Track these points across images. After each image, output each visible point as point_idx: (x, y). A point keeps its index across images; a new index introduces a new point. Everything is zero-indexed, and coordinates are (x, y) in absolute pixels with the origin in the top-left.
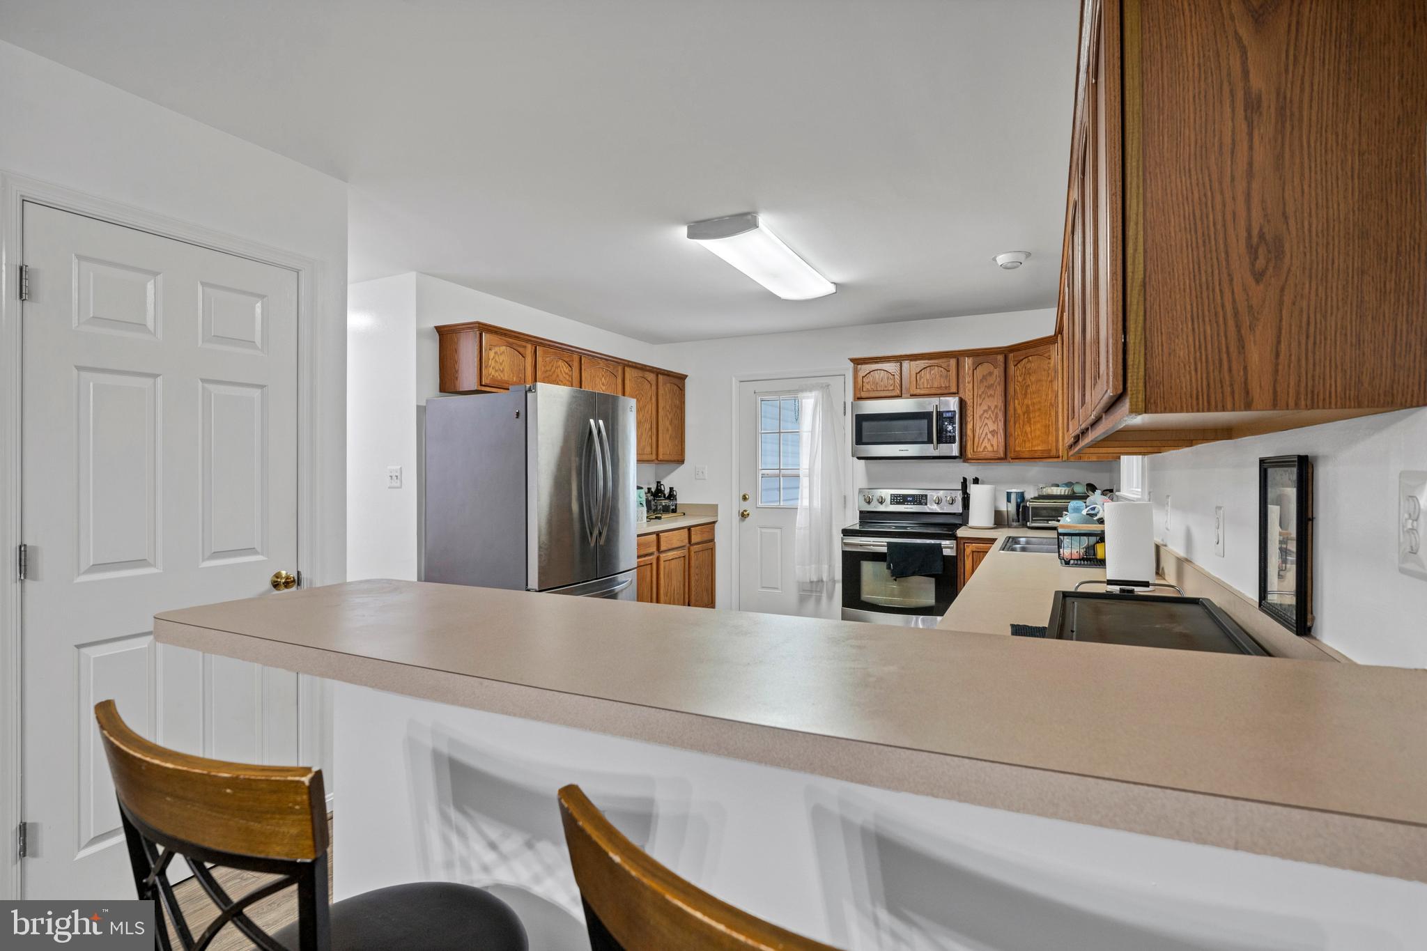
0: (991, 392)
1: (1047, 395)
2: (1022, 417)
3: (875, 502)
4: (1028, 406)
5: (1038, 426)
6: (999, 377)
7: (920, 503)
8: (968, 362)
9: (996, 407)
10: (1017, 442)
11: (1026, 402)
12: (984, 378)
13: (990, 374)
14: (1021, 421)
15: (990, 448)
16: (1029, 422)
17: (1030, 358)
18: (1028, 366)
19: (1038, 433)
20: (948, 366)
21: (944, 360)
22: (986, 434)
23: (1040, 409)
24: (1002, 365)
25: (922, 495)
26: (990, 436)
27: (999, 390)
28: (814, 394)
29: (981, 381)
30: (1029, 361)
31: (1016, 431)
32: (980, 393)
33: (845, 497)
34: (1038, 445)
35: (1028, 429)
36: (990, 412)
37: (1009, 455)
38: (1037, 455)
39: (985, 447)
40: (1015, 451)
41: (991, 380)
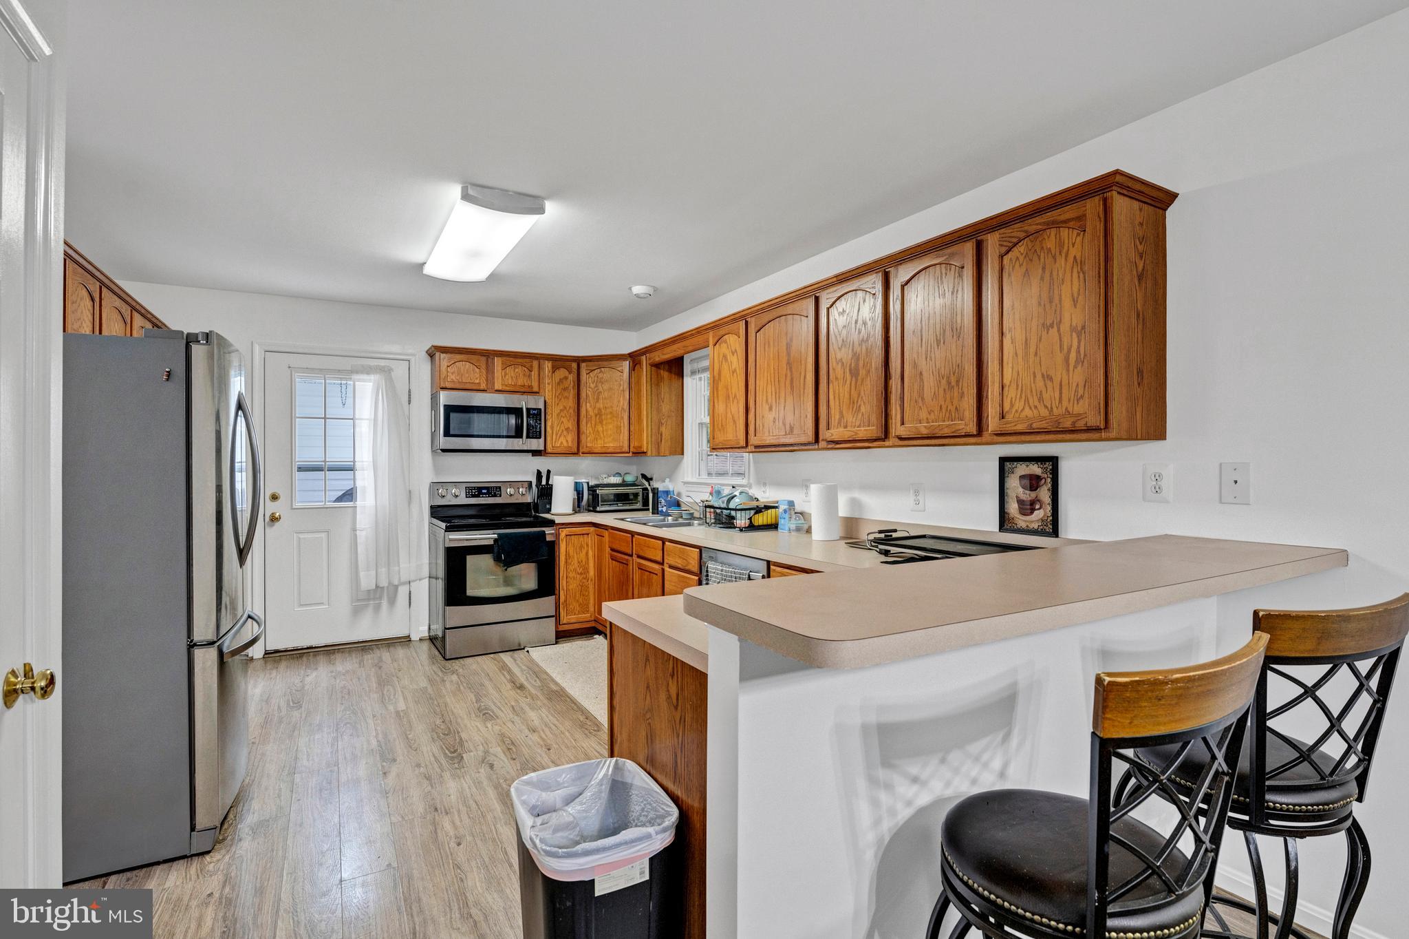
0: (566, 394)
1: (619, 401)
2: (593, 418)
3: (449, 497)
4: (600, 409)
5: (611, 426)
6: (574, 382)
7: (495, 496)
8: (548, 366)
9: (570, 407)
10: (589, 439)
11: (598, 405)
12: (561, 381)
13: (566, 378)
14: (593, 422)
15: (565, 444)
16: (601, 422)
17: (602, 369)
18: (601, 376)
19: (609, 432)
20: (532, 366)
21: (528, 360)
22: (563, 431)
23: (611, 413)
24: (576, 371)
25: (496, 487)
26: (565, 432)
27: (572, 393)
28: (372, 377)
29: (559, 384)
30: (601, 371)
31: (587, 428)
32: (557, 394)
33: (410, 492)
34: (609, 443)
35: (600, 429)
36: (565, 412)
37: (581, 451)
38: (609, 451)
39: (562, 443)
40: (587, 447)
41: (566, 384)
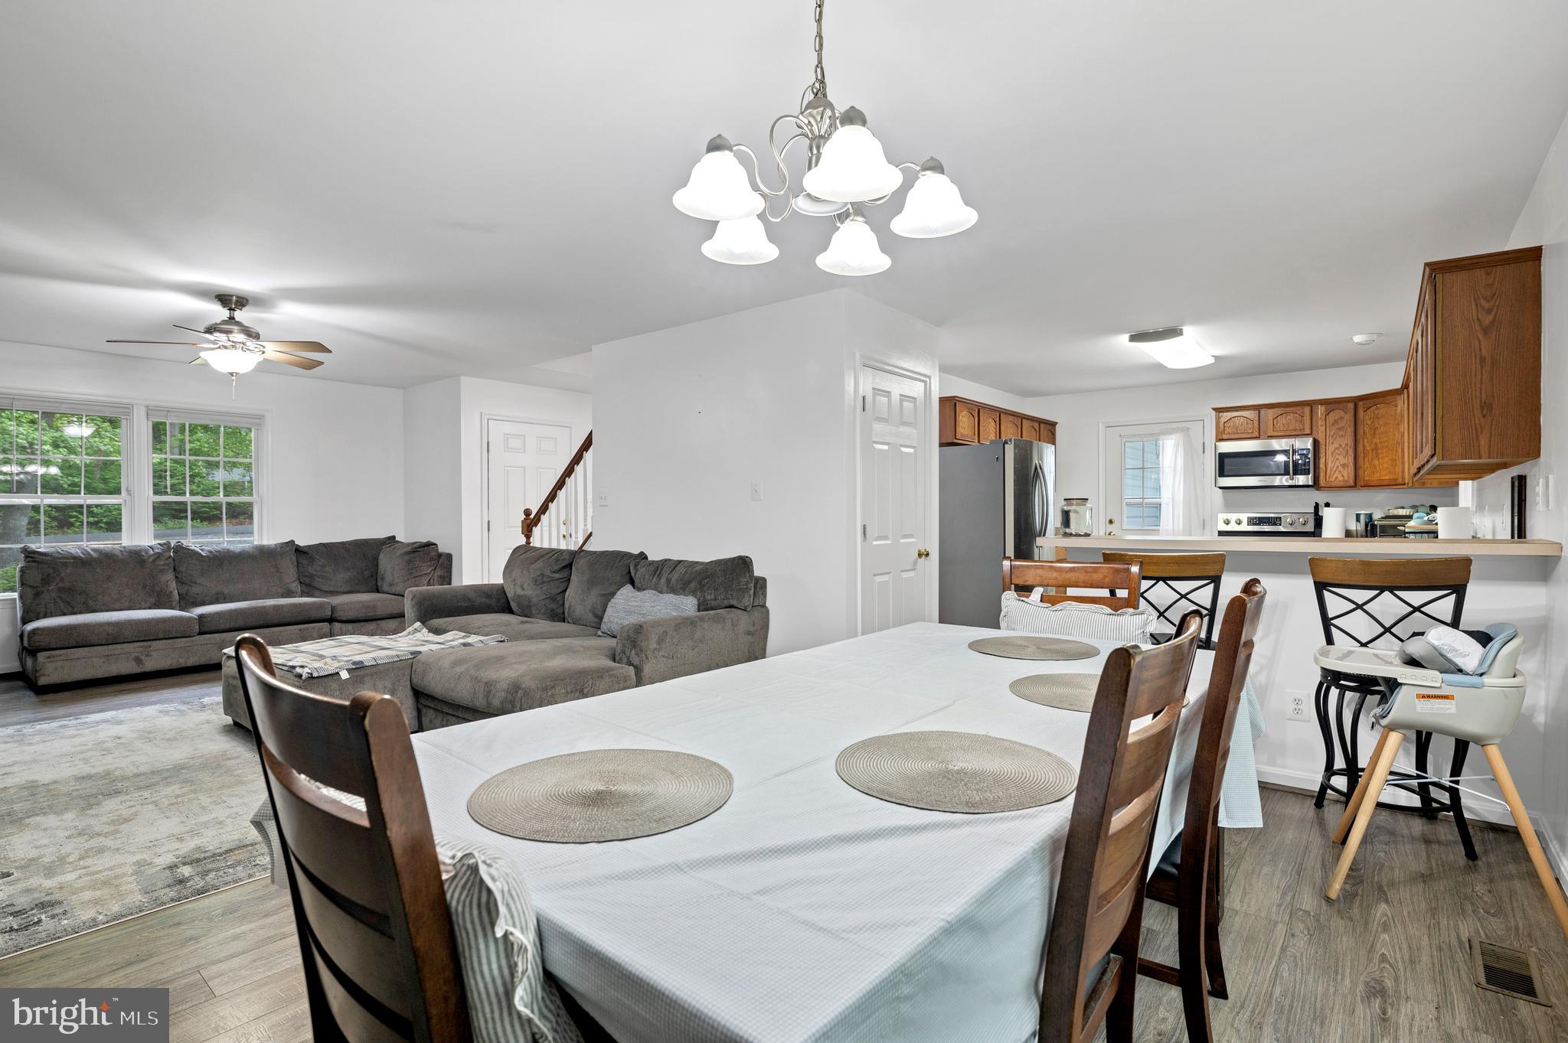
0: (1342, 433)
1: (1394, 435)
2: (1371, 453)
3: (1233, 523)
4: (1376, 444)
5: (1386, 460)
6: (1350, 421)
7: (1275, 524)
8: (1320, 410)
9: (1347, 444)
10: (1366, 473)
11: (1375, 440)
12: (1336, 422)
13: (1341, 418)
14: (1370, 457)
15: (1341, 478)
16: (1377, 456)
17: (1379, 406)
18: (1377, 412)
19: (1385, 465)
20: (1303, 412)
21: (1299, 408)
22: (1338, 467)
23: (1387, 447)
24: (1353, 411)
25: (1277, 518)
26: (1341, 468)
27: (1351, 430)
28: (1174, 436)
29: (1333, 424)
30: (1377, 408)
31: (1364, 464)
32: (1332, 434)
33: (1204, 520)
34: (1386, 475)
35: (1377, 463)
36: (1341, 449)
37: (1358, 484)
38: (1384, 483)
39: (1337, 477)
40: (1364, 480)
41: (1342, 424)
